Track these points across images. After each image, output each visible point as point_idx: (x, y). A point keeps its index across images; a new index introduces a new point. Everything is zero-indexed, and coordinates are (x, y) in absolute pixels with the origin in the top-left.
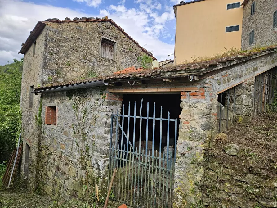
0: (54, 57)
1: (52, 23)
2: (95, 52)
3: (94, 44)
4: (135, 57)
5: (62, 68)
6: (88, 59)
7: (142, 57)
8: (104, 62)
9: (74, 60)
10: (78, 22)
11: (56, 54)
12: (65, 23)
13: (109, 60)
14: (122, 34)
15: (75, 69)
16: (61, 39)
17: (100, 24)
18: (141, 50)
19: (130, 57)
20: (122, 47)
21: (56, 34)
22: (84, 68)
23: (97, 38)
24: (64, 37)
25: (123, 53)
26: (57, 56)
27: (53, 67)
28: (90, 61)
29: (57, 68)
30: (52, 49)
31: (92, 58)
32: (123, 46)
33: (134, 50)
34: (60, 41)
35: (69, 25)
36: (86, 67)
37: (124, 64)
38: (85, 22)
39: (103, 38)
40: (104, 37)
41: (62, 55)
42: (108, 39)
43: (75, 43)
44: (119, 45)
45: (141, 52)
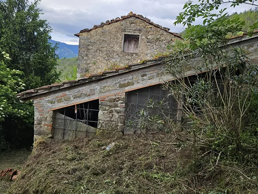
0: (85, 59)
1: (83, 33)
2: (118, 49)
3: (117, 42)
4: (163, 46)
5: (90, 67)
6: (111, 56)
7: (173, 44)
8: (126, 57)
9: (99, 59)
10: (103, 26)
11: (86, 56)
12: (93, 30)
13: (132, 54)
14: (149, 24)
15: (100, 66)
16: (90, 43)
17: (123, 22)
18: (173, 36)
19: (157, 46)
20: (147, 39)
21: (86, 40)
22: (107, 64)
23: (120, 36)
24: (92, 42)
25: (148, 44)
26: (87, 58)
27: (84, 67)
28: (113, 57)
29: (86, 67)
30: (83, 53)
31: (115, 54)
32: (148, 37)
33: (163, 38)
34: (89, 45)
35: (96, 31)
36: (109, 63)
37: (149, 55)
38: (109, 24)
39: (125, 35)
40: (127, 33)
41: (90, 56)
42: (130, 34)
43: (100, 45)
44: (144, 37)
45: (173, 39)
